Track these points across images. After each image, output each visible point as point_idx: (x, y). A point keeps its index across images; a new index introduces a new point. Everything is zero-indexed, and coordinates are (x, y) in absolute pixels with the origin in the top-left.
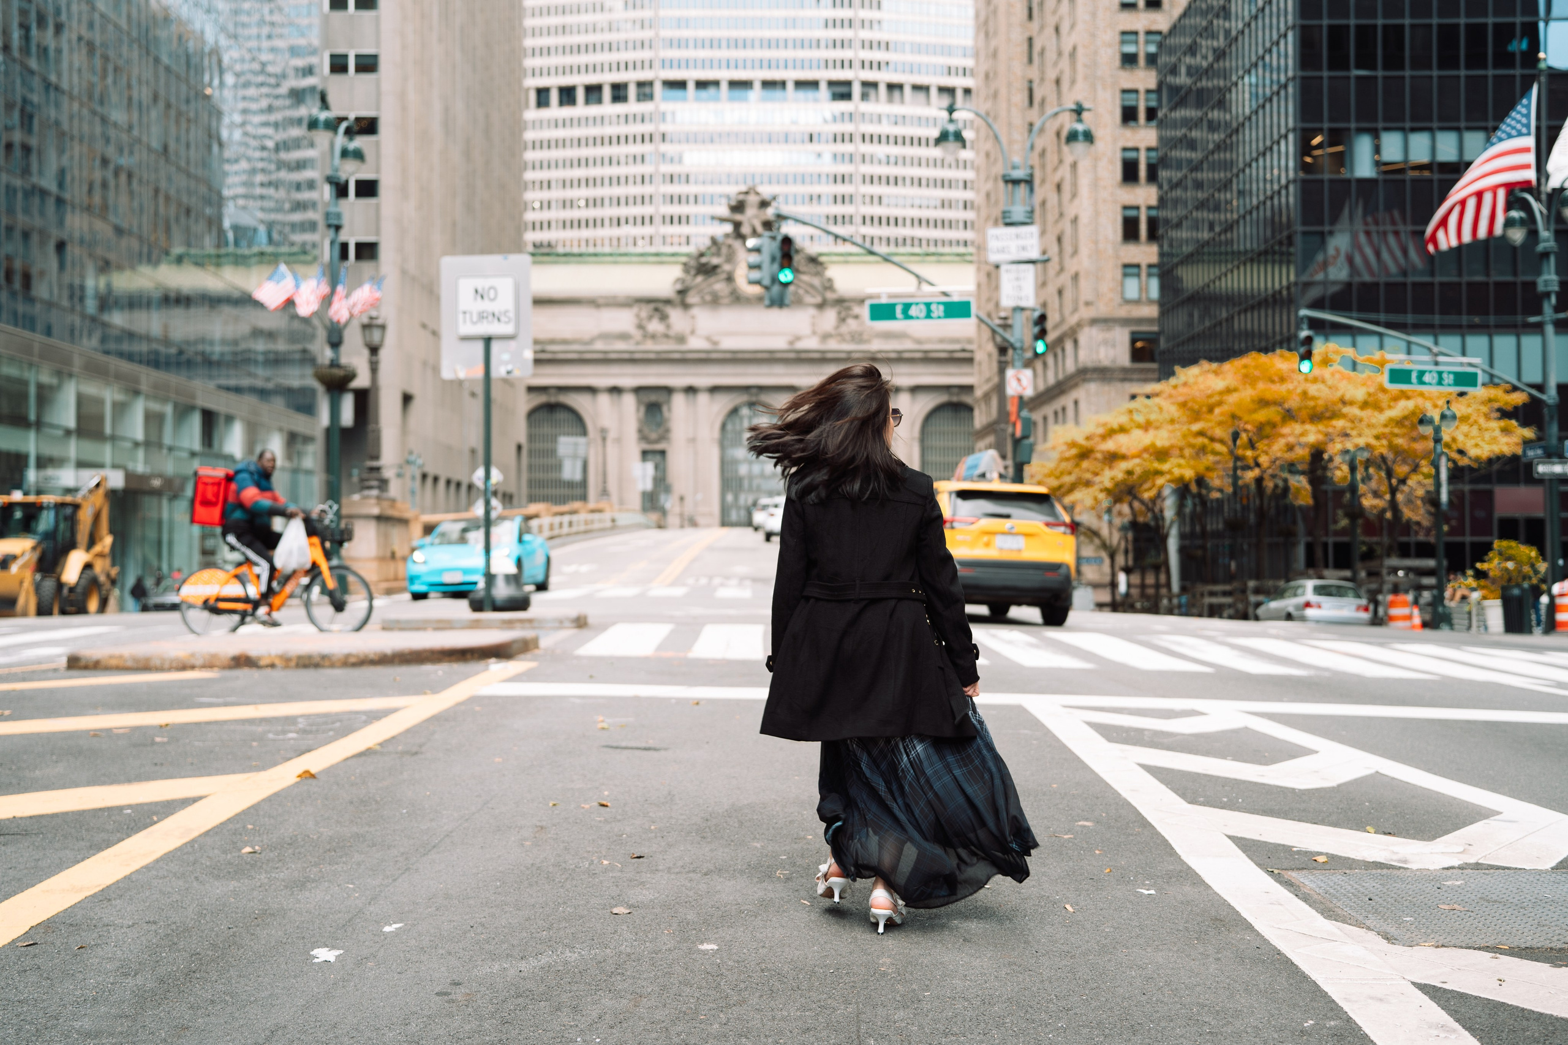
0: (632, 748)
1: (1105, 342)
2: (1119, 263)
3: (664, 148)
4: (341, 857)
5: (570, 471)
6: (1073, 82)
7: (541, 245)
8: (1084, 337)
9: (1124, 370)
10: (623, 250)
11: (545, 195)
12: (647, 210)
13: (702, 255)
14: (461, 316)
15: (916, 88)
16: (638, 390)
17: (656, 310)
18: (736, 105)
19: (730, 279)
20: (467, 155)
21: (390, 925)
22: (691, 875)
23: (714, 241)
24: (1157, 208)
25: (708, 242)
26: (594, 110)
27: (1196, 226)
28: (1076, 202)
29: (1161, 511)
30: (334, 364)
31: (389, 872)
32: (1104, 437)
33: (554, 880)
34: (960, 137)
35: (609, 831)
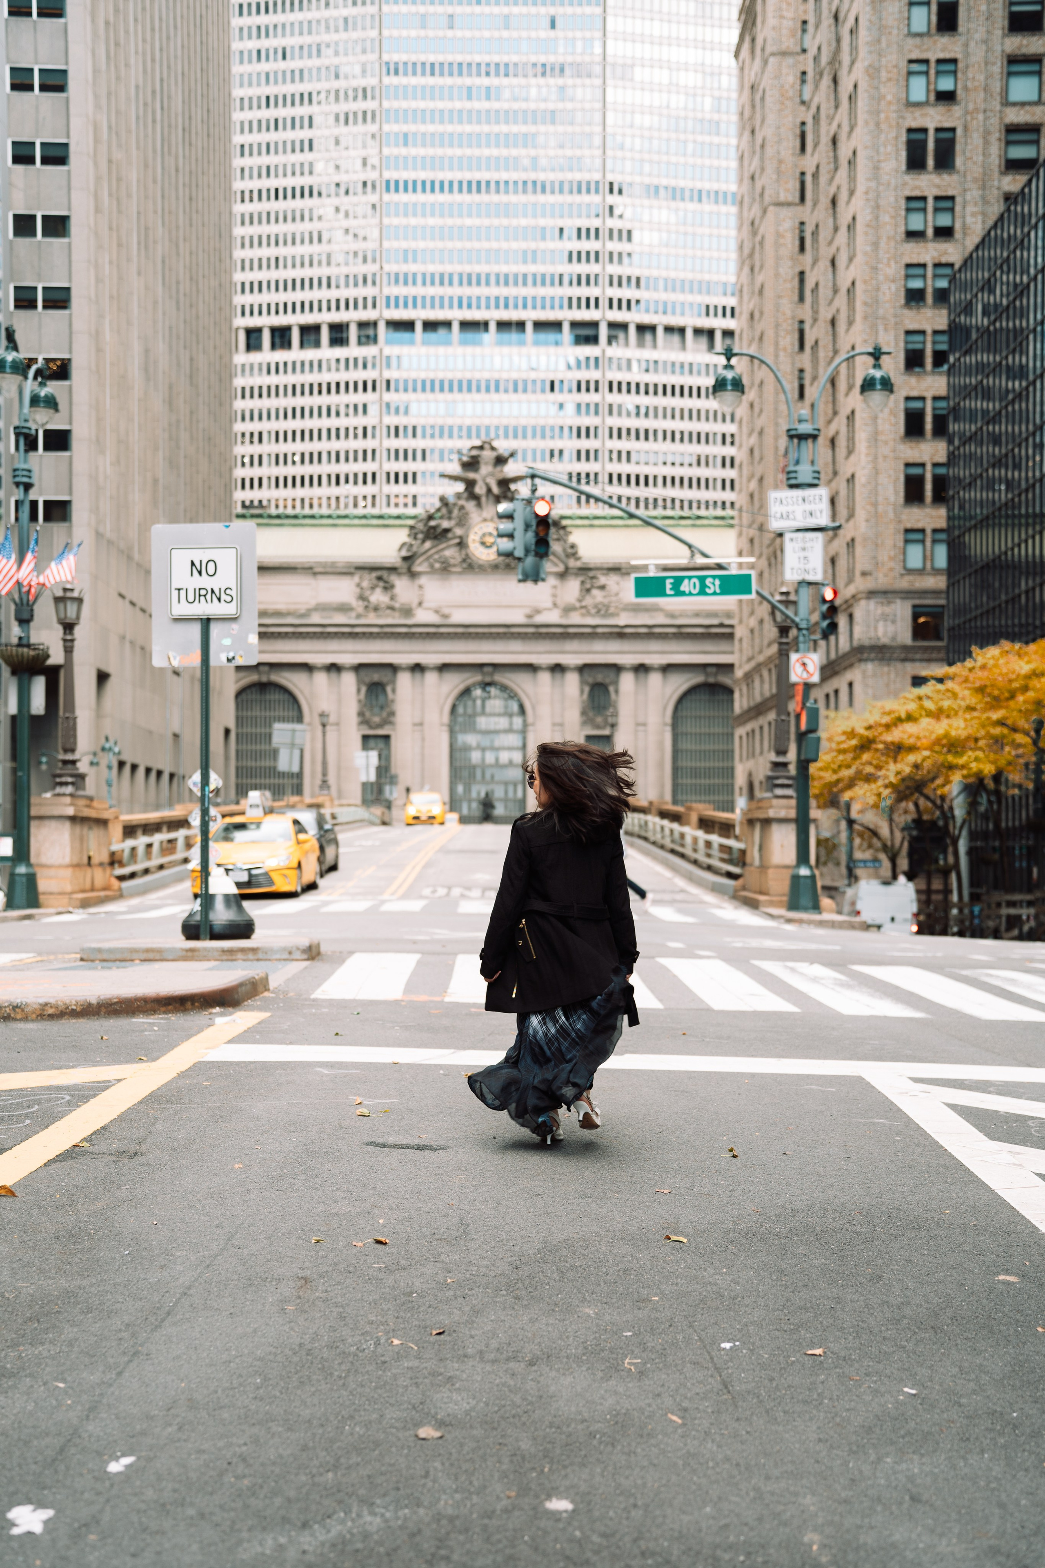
0: (401, 1147)
1: (885, 617)
2: (902, 527)
3: (387, 397)
4: (46, 1331)
5: (286, 762)
6: (850, 323)
7: (252, 505)
8: (859, 612)
9: (905, 648)
10: (342, 512)
11: (256, 449)
12: (369, 467)
13: (431, 517)
14: (175, 595)
15: (669, 329)
16: (359, 668)
17: (380, 578)
18: (469, 350)
19: (462, 544)
20: (170, 403)
21: (117, 1459)
22: (512, 1365)
23: (444, 502)
24: (946, 465)
25: (438, 504)
26: (310, 354)
27: (990, 485)
28: (853, 458)
29: (951, 809)
30: (23, 643)
31: (111, 1360)
32: (887, 727)
33: (331, 1374)
34: (738, 385)
35: (393, 1288)
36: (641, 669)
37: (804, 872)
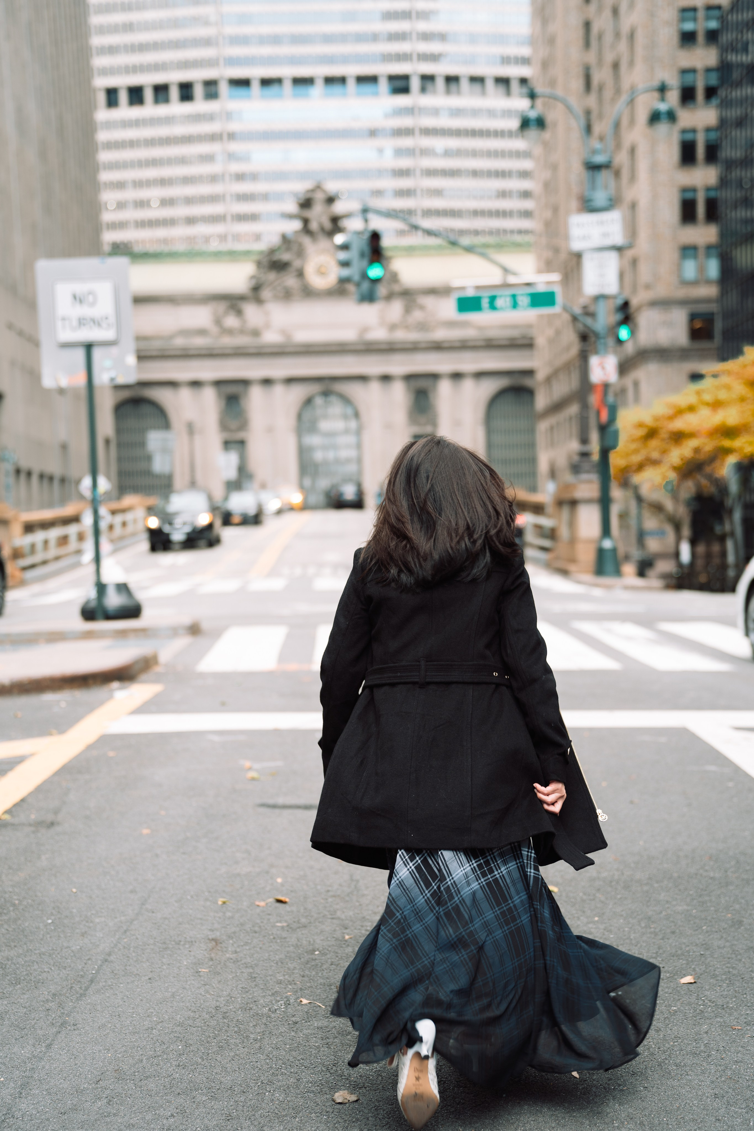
0: (291, 807)
1: (665, 323)
2: (677, 245)
3: (233, 147)
5: (159, 465)
6: (631, 63)
7: (120, 245)
8: (644, 320)
9: (684, 349)
11: (121, 195)
12: (220, 209)
13: (273, 252)
14: (59, 324)
15: (473, 79)
16: (218, 383)
17: (232, 306)
18: (300, 102)
19: (300, 274)
20: (43, 156)
23: (285, 238)
24: (716, 189)
25: (279, 239)
26: (162, 110)
31: (40, 1032)
32: (671, 418)
33: (248, 1037)
34: (541, 123)
35: (297, 946)
36: (457, 376)
37: (607, 544)
